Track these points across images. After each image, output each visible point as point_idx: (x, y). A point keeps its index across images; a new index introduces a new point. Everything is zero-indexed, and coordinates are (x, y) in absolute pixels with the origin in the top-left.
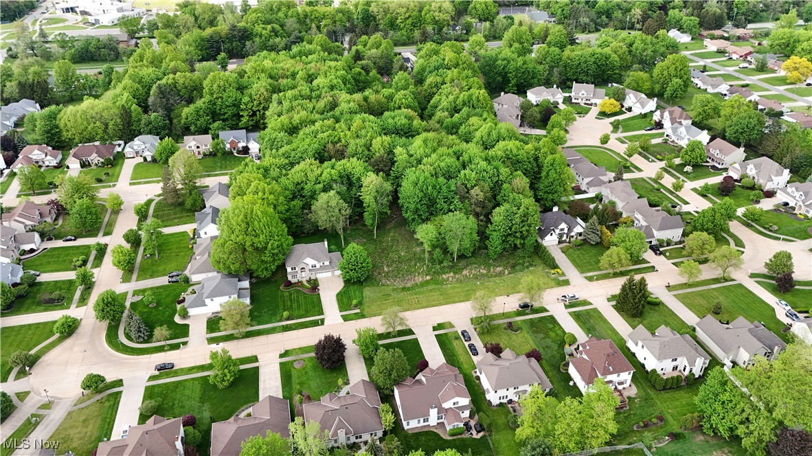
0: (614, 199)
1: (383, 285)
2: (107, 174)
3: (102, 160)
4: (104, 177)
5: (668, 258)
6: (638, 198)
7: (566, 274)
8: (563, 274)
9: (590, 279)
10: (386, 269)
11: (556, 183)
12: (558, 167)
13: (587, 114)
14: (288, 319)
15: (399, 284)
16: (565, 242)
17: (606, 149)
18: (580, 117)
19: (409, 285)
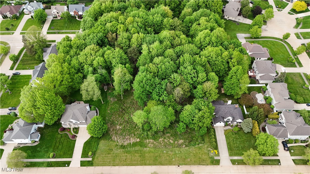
0: (272, 96)
1: (112, 140)
2: (12, 25)
3: (12, 16)
4: (10, 27)
5: (292, 155)
6: (289, 98)
7: (220, 155)
8: (218, 155)
9: (233, 162)
10: (118, 127)
11: (235, 85)
12: (239, 75)
13: (284, 8)
14: (53, 157)
15: (120, 142)
16: (229, 125)
17: (286, 42)
18: (279, 10)
19: (126, 144)
